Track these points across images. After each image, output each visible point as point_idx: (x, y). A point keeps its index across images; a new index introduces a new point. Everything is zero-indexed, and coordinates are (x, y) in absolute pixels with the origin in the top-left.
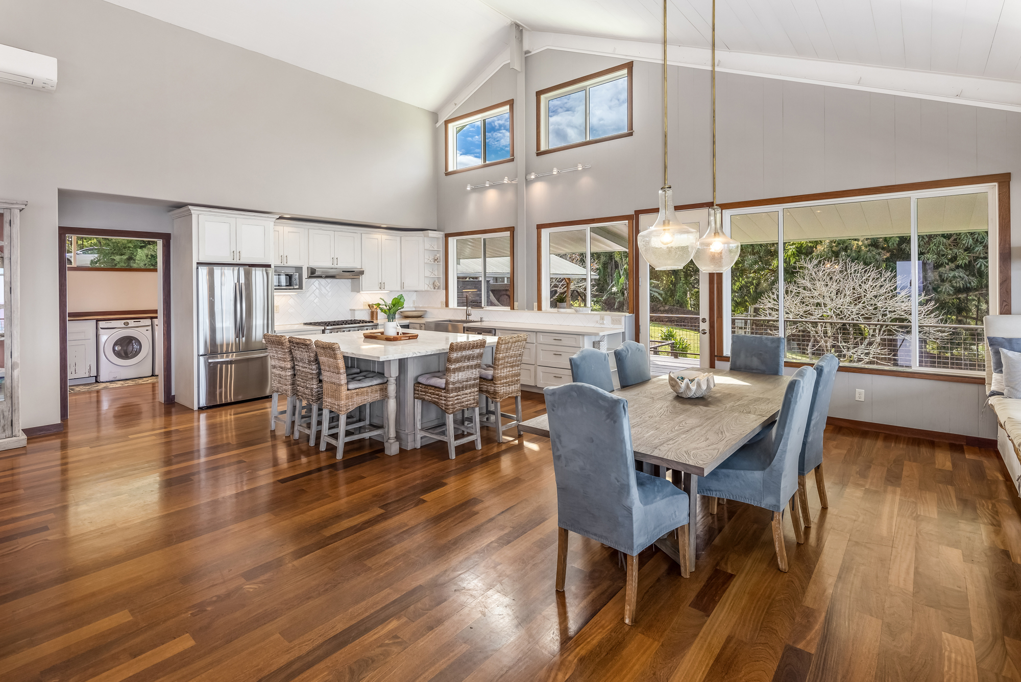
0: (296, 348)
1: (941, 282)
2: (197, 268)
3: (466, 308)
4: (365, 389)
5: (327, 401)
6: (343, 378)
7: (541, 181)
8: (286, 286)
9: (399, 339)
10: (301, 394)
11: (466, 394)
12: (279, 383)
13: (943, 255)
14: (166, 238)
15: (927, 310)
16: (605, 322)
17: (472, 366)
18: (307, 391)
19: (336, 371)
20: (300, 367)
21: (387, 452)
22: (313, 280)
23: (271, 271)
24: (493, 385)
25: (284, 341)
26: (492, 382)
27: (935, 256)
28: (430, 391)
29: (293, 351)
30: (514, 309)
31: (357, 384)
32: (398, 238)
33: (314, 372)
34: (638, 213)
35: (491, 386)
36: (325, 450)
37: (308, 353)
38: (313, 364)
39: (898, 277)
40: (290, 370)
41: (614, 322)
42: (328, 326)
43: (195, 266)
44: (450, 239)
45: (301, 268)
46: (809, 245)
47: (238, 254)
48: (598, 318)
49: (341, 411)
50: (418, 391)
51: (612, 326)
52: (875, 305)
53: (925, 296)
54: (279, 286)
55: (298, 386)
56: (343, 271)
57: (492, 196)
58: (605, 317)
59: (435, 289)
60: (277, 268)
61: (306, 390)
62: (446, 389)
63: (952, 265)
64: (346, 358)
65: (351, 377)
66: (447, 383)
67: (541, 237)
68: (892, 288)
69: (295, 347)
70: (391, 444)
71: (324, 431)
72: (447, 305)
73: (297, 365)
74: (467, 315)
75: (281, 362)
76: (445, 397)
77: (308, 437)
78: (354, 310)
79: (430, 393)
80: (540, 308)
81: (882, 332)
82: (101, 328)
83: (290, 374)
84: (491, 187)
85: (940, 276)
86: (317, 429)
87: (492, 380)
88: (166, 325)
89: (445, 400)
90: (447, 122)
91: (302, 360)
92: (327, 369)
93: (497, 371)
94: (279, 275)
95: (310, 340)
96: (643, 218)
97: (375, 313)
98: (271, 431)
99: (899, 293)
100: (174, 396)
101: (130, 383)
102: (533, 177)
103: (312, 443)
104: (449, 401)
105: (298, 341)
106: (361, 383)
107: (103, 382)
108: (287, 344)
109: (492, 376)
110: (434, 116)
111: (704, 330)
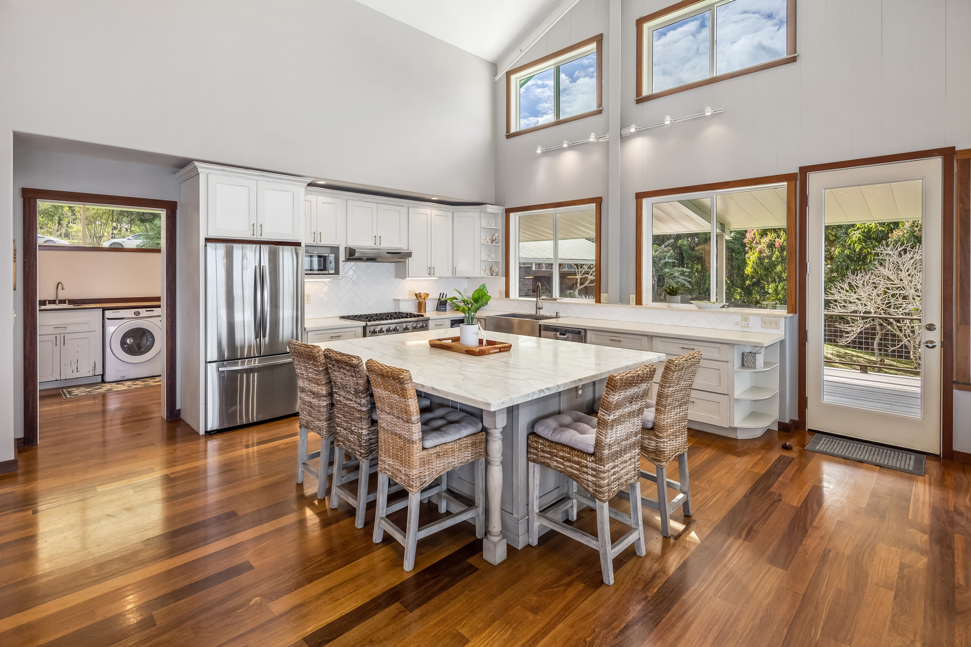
0: (335, 368)
2: (206, 246)
3: (535, 299)
4: (449, 446)
5: (386, 462)
6: (416, 430)
7: (642, 135)
8: (318, 270)
9: (487, 351)
10: (342, 439)
11: (626, 462)
12: (310, 415)
14: (171, 207)
16: (750, 324)
17: (634, 412)
18: (352, 438)
19: (405, 417)
20: (340, 397)
21: (487, 556)
22: (352, 263)
23: (301, 250)
24: (654, 438)
25: (317, 355)
26: (652, 432)
28: (561, 454)
29: (330, 371)
30: (600, 302)
31: (437, 438)
32: (450, 214)
33: (364, 409)
34: (805, 171)
35: (651, 439)
36: (381, 541)
37: (355, 379)
38: (363, 396)
40: (325, 399)
41: (766, 322)
42: (369, 321)
43: (202, 242)
44: (512, 215)
45: (338, 248)
46: (880, 229)
47: (259, 228)
48: (738, 318)
49: (411, 486)
50: (536, 449)
51: (761, 330)
54: (311, 270)
55: (338, 425)
56: (388, 253)
57: (570, 160)
58: (750, 317)
59: (492, 275)
60: (310, 249)
61: (349, 435)
62: (596, 455)
64: (420, 395)
65: (428, 428)
66: (598, 444)
67: (641, 209)
69: (333, 365)
70: (495, 544)
71: (380, 510)
72: (507, 295)
73: (336, 393)
74: (537, 308)
75: (313, 385)
76: (593, 469)
77: (351, 512)
78: (399, 300)
79: (562, 458)
80: (639, 302)
82: (107, 318)
83: (325, 403)
84: (571, 148)
86: (368, 499)
87: (652, 429)
88: (170, 320)
89: (592, 475)
90: (509, 74)
91: (344, 387)
92: (387, 409)
93: (662, 417)
94: (311, 256)
95: (358, 358)
96: (813, 177)
97: (423, 304)
98: (298, 484)
100: (179, 410)
101: (140, 384)
102: (633, 130)
103: (359, 523)
104: (603, 479)
105: (339, 357)
106: (443, 436)
107: (109, 382)
108: (322, 359)
109: (654, 424)
110: (494, 66)
111: (932, 342)
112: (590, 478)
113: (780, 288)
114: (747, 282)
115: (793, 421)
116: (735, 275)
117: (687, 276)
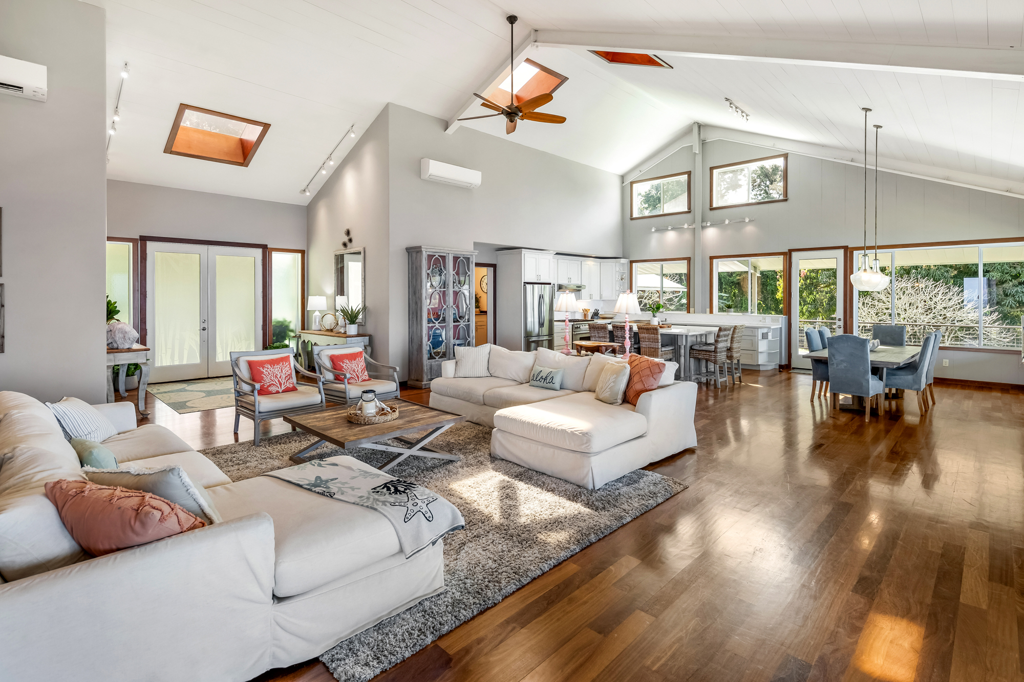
1: (1004, 296)
2: (524, 286)
4: (667, 352)
6: (660, 345)
7: (713, 227)
11: (723, 355)
13: (1007, 273)
15: (991, 319)
16: (767, 321)
24: (730, 352)
27: (999, 274)
28: (702, 353)
32: (599, 264)
34: (791, 251)
39: (965, 292)
41: (773, 320)
43: (523, 284)
44: (634, 264)
47: (539, 277)
48: (760, 318)
51: (771, 323)
52: (945, 315)
53: (990, 308)
56: (574, 286)
57: (672, 236)
58: (767, 318)
62: (715, 352)
63: (1015, 282)
67: (713, 263)
68: (960, 301)
76: (714, 356)
80: (711, 312)
81: (950, 339)
84: (672, 229)
85: (1004, 292)
87: (730, 349)
88: (494, 320)
90: (633, 183)
93: (733, 344)
96: (794, 254)
97: (587, 315)
99: (966, 305)
102: (708, 223)
104: (717, 358)
106: (665, 348)
109: (730, 347)
110: (623, 178)
111: (840, 326)
112: (713, 358)
113: (804, 311)
114: (781, 305)
115: (786, 365)
116: (770, 299)
117: (725, 300)
